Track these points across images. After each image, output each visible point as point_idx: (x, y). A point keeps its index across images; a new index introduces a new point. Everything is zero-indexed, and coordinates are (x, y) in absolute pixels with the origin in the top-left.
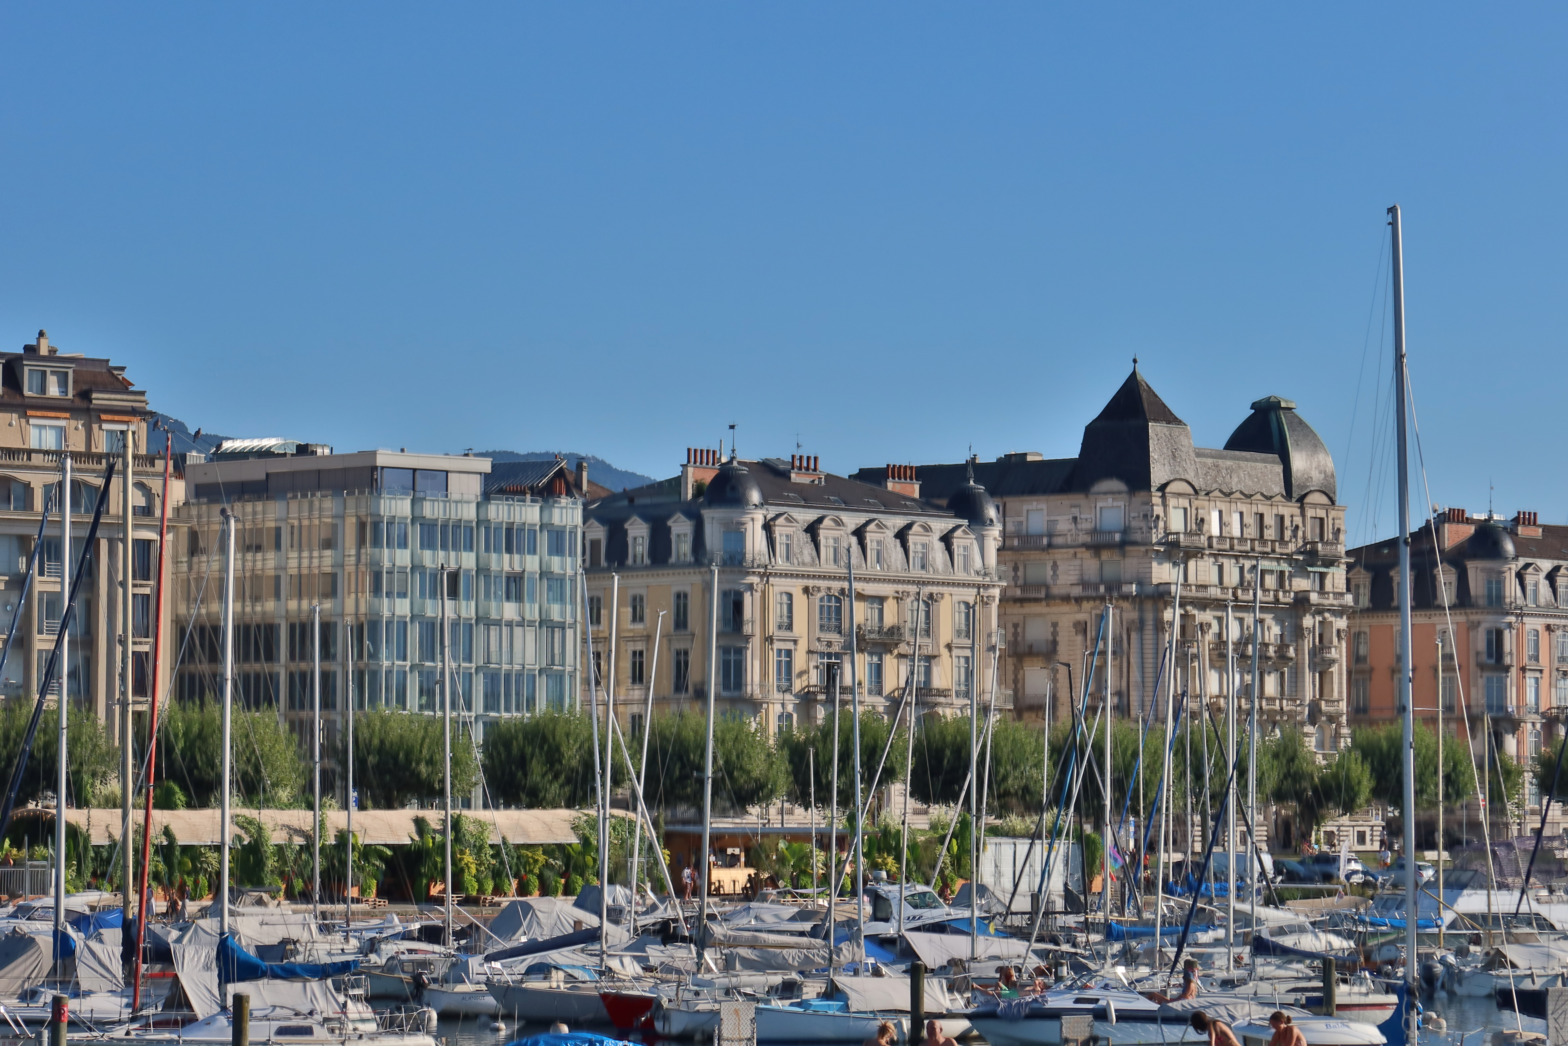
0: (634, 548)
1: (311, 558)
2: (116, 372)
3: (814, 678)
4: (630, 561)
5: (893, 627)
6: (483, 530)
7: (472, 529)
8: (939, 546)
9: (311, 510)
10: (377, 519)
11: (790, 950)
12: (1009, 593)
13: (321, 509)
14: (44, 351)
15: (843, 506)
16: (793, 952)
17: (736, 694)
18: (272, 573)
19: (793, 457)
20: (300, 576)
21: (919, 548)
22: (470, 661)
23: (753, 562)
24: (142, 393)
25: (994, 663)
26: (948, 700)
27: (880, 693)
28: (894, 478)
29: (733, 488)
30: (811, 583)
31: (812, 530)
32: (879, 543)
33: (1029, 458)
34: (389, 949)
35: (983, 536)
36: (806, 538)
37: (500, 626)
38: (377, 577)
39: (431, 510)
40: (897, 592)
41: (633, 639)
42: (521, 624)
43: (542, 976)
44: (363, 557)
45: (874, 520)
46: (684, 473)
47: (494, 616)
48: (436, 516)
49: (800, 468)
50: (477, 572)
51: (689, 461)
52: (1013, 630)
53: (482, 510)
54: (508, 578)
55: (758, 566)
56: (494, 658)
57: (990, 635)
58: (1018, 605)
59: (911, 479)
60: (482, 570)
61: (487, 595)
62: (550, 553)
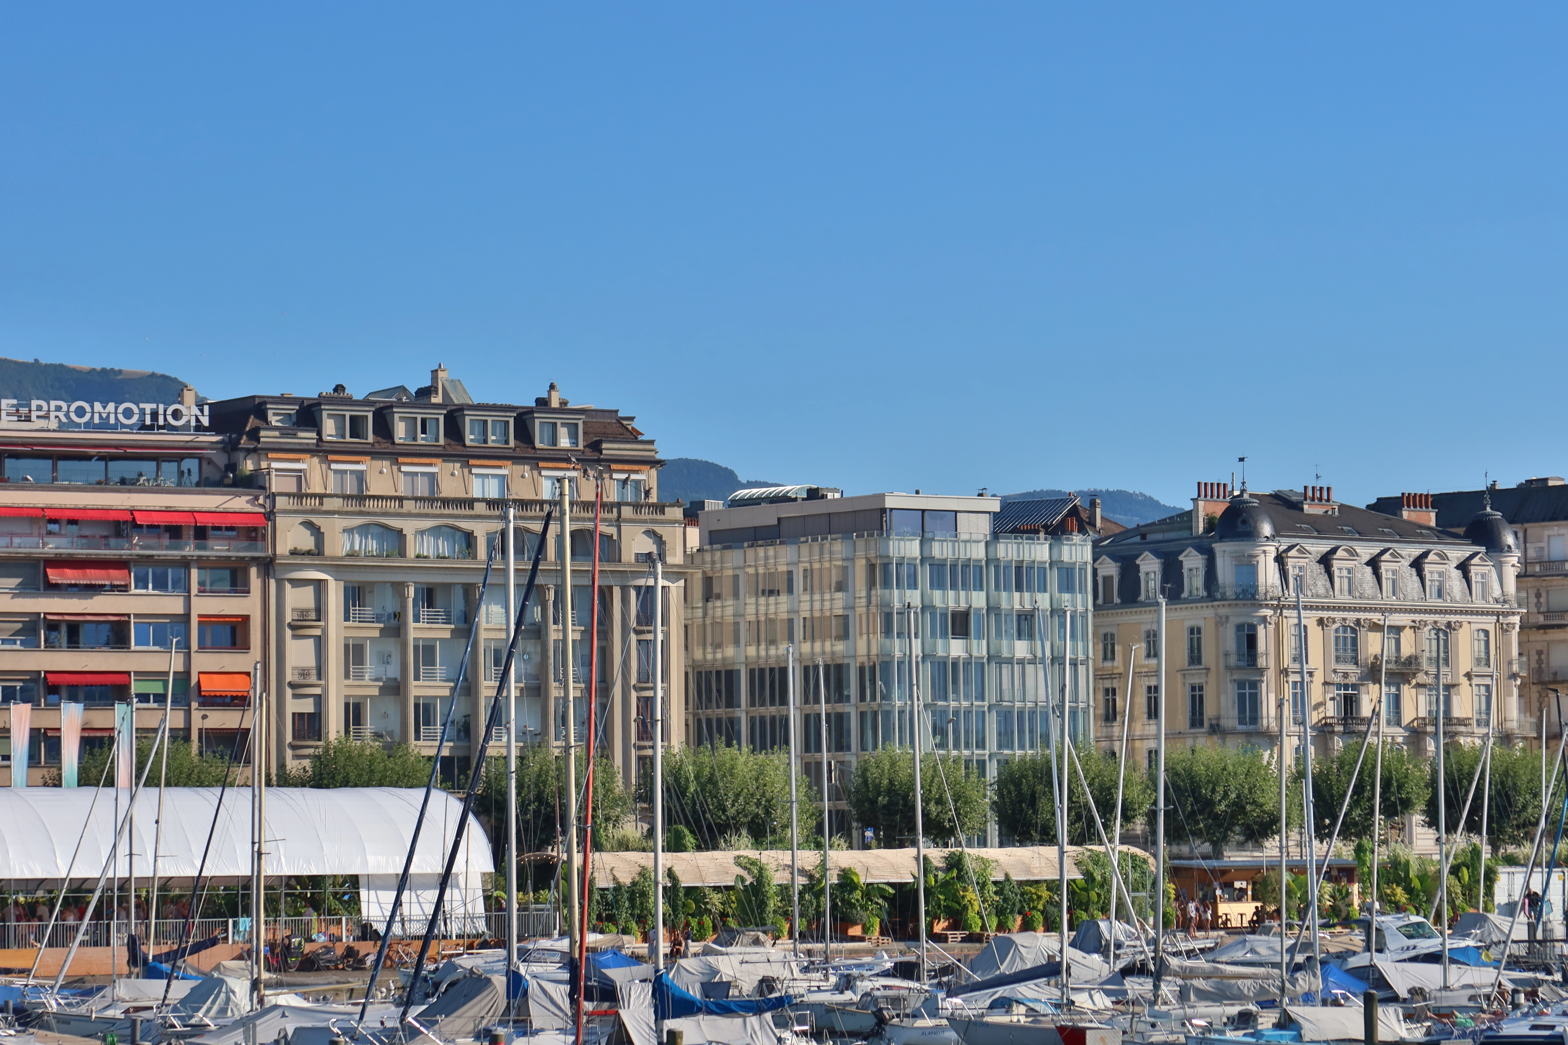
0: (1147, 583)
1: (823, 600)
2: (625, 422)
3: (1331, 710)
4: (1142, 597)
5: (1410, 657)
6: (992, 569)
7: (981, 567)
8: (1457, 574)
9: (821, 553)
10: (886, 561)
11: (1245, 981)
12: (1532, 620)
13: (831, 553)
14: (555, 404)
15: (1357, 536)
16: (1249, 982)
17: (1252, 727)
18: (785, 616)
19: (1306, 488)
20: (812, 618)
21: (1436, 577)
22: (983, 700)
23: (1266, 594)
24: (652, 442)
25: (1515, 691)
26: (1469, 729)
27: (1399, 724)
28: (1409, 506)
29: (1244, 522)
30: (1325, 614)
31: (1326, 561)
32: (1394, 572)
33: (1551, 483)
34: (864, 986)
35: (1501, 563)
36: (1321, 569)
37: (1012, 664)
38: (888, 618)
39: (940, 550)
40: (1414, 621)
41: (1148, 675)
42: (1033, 662)
43: (1004, 1010)
44: (873, 599)
45: (1389, 549)
46: (1196, 506)
47: (1005, 654)
48: (945, 556)
49: (1313, 499)
50: (987, 610)
51: (1199, 495)
52: (1536, 657)
53: (991, 549)
54: (1019, 616)
55: (1271, 599)
56: (1007, 696)
57: (1510, 663)
58: (1542, 631)
59: (1427, 507)
60: (992, 609)
61: (999, 634)
62: (1061, 591)
